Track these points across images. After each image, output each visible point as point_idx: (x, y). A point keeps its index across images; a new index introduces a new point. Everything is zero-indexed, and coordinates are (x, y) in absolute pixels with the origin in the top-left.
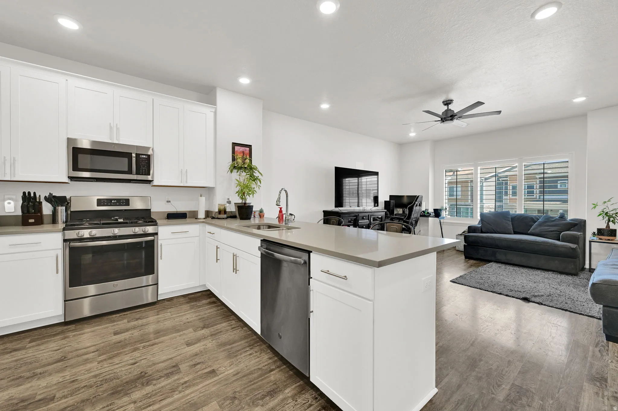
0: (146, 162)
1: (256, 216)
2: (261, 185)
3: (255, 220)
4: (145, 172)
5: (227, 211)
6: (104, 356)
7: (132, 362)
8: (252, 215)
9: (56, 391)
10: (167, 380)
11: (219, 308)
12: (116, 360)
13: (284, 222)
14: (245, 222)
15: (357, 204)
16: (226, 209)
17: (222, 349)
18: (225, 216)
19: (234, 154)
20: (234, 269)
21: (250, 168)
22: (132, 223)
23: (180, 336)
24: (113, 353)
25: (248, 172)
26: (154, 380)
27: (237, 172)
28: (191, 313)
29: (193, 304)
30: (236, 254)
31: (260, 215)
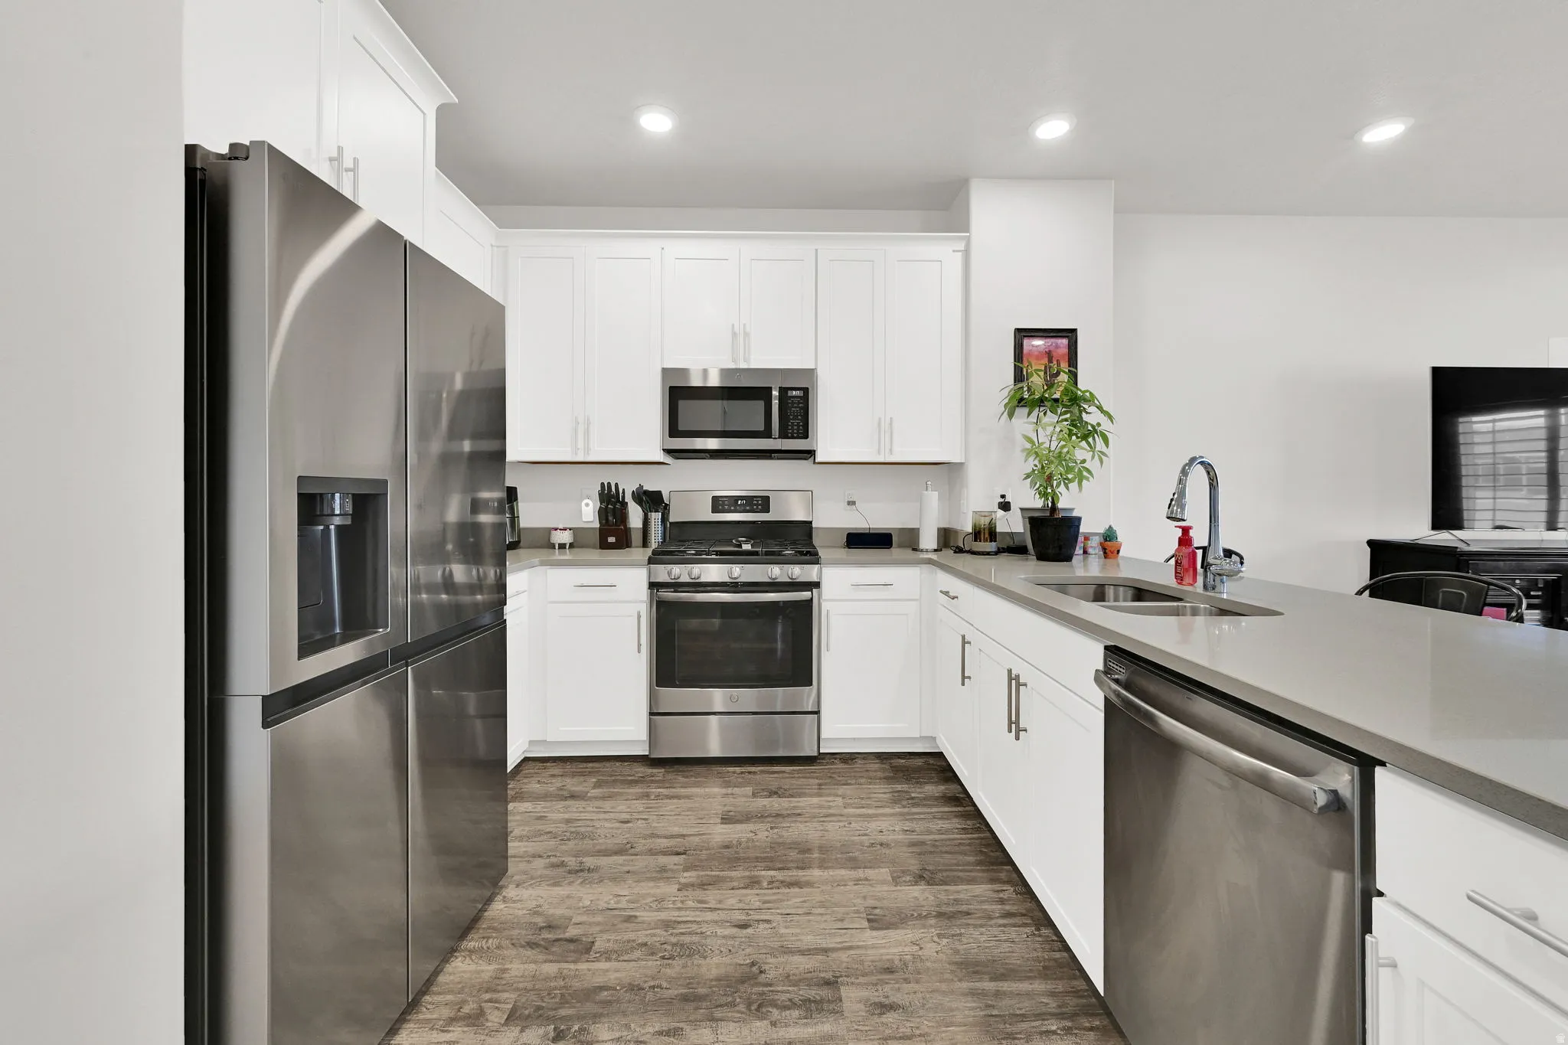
0: (800, 405)
1: (1090, 551)
2: (1110, 451)
3: (1087, 567)
4: (798, 430)
5: (998, 530)
6: (693, 874)
7: (740, 917)
8: (1077, 548)
9: (598, 928)
10: (806, 1025)
11: (968, 822)
12: (712, 896)
13: (1200, 579)
14: (1054, 571)
15: (1543, 517)
16: (995, 527)
17: (965, 985)
18: (991, 546)
19: (1022, 363)
20: (1010, 722)
21: (1070, 400)
22: (767, 553)
23: (857, 881)
24: (709, 873)
25: (1066, 413)
26: (774, 1004)
27: (1029, 414)
28: (892, 815)
29: (899, 787)
30: (1018, 677)
31: (1104, 550)
